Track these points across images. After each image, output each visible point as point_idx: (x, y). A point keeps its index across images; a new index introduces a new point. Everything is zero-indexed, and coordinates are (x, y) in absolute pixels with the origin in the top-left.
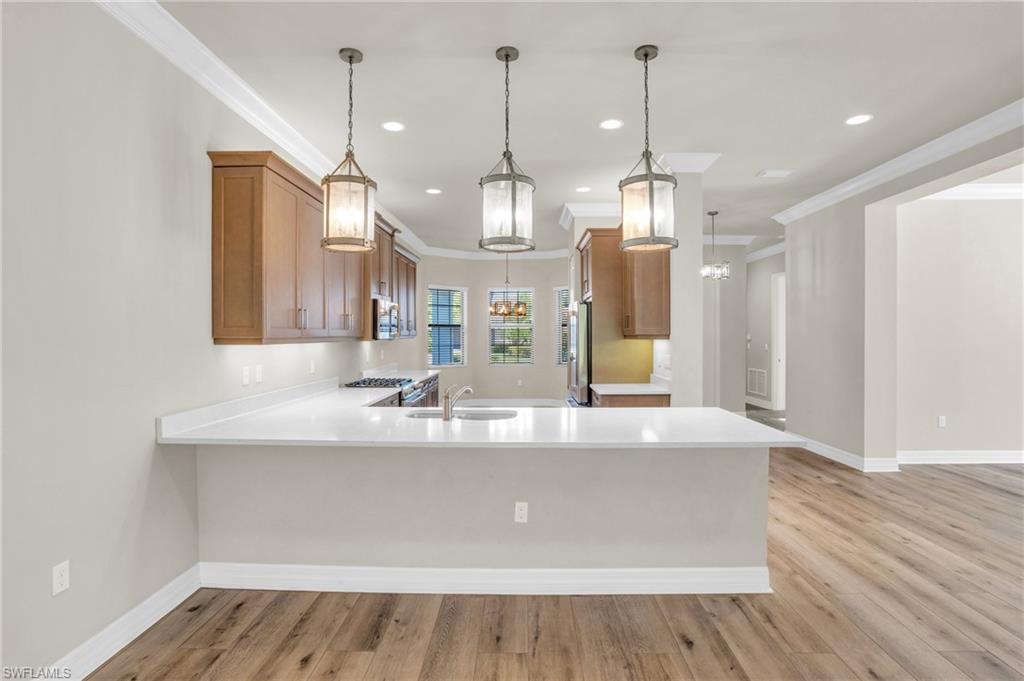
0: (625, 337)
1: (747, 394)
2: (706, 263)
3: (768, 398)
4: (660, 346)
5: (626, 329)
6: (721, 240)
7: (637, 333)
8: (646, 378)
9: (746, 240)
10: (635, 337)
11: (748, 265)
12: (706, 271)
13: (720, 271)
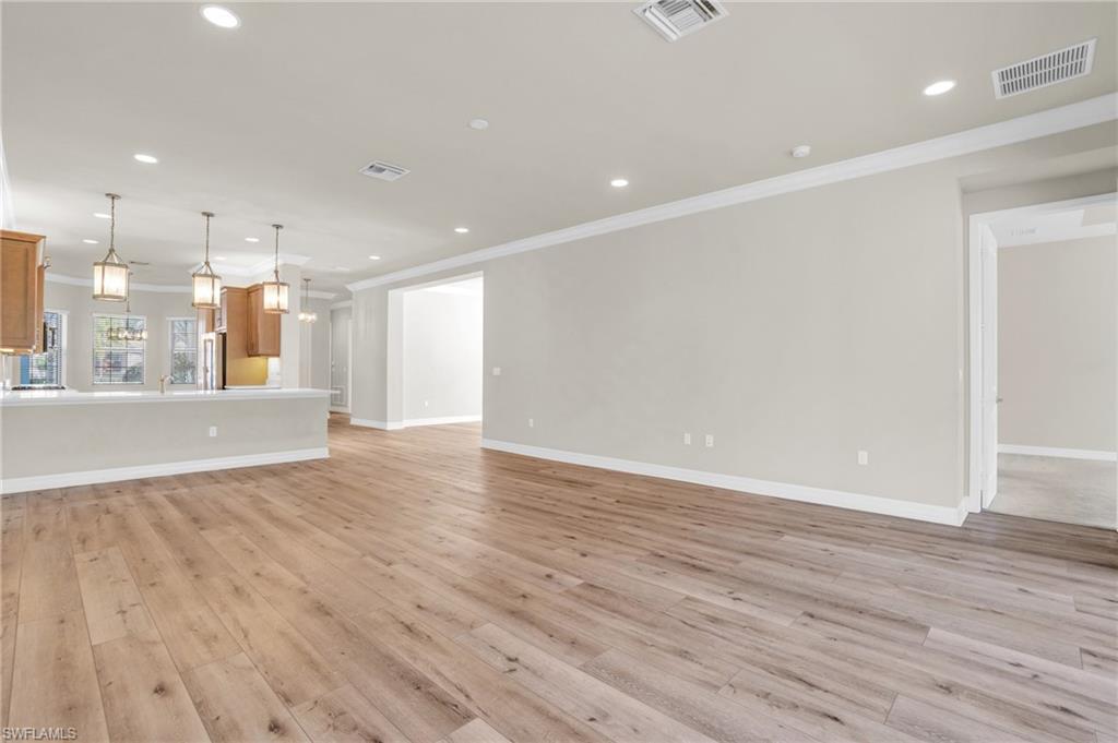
0: (250, 356)
1: (332, 404)
2: (302, 311)
3: (346, 406)
4: (273, 362)
5: (251, 350)
6: (311, 294)
7: (260, 352)
8: (263, 382)
9: (331, 296)
10: (259, 355)
11: (332, 312)
12: (302, 316)
13: (312, 317)
